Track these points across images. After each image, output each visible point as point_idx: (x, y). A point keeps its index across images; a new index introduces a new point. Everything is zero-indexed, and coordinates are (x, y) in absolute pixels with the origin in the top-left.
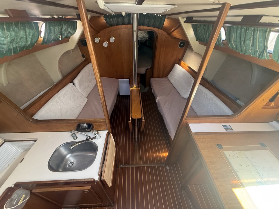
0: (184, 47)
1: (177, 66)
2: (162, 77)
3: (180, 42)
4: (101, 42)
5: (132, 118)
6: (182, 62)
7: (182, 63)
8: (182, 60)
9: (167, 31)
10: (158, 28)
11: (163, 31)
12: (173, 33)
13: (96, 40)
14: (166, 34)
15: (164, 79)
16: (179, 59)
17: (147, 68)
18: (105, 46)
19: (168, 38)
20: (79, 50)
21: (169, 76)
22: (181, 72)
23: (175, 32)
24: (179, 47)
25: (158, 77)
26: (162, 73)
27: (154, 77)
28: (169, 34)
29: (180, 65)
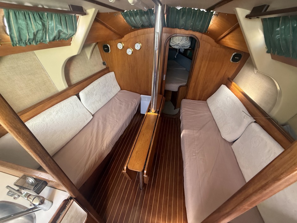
0: (240, 61)
1: (224, 88)
2: (199, 100)
3: (234, 54)
4: (125, 49)
5: (127, 167)
6: (233, 83)
7: (232, 85)
8: (233, 80)
9: (216, 37)
10: (200, 31)
11: (208, 37)
12: (224, 40)
13: (119, 46)
14: (213, 41)
15: (201, 103)
16: (229, 79)
17: (181, 85)
18: (129, 54)
19: (215, 47)
20: (101, 57)
21: (209, 100)
22: (228, 98)
23: (227, 37)
24: (232, 62)
25: (194, 99)
26: (200, 94)
27: (187, 98)
28: (218, 41)
29: (229, 87)
